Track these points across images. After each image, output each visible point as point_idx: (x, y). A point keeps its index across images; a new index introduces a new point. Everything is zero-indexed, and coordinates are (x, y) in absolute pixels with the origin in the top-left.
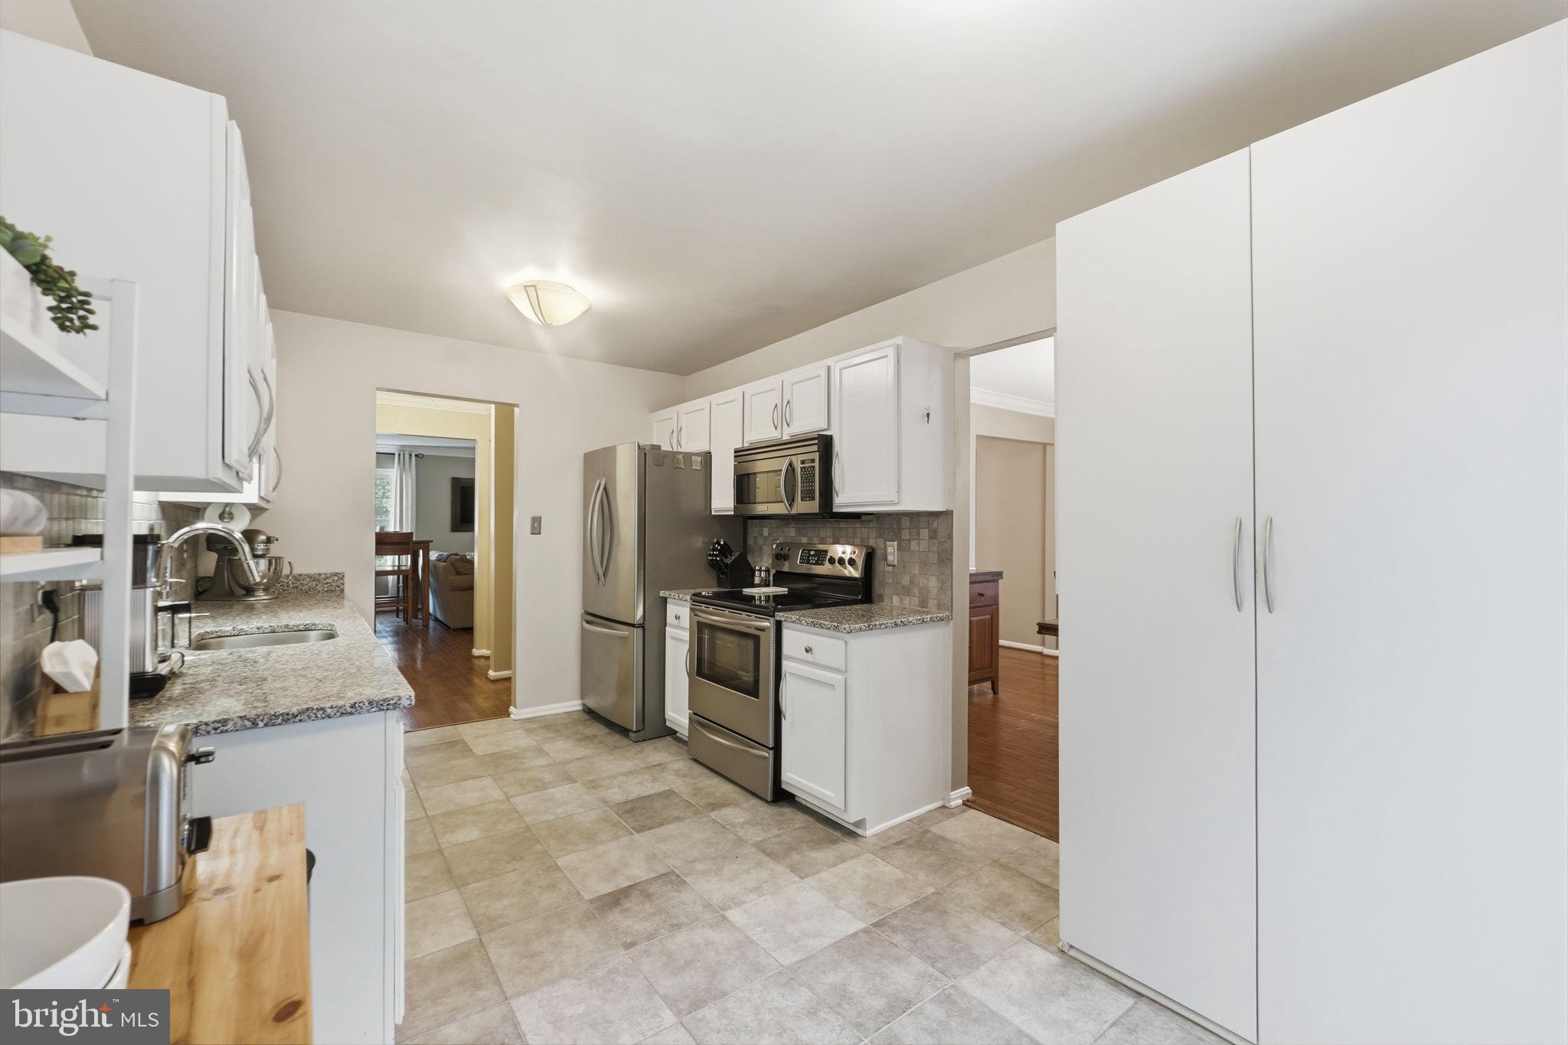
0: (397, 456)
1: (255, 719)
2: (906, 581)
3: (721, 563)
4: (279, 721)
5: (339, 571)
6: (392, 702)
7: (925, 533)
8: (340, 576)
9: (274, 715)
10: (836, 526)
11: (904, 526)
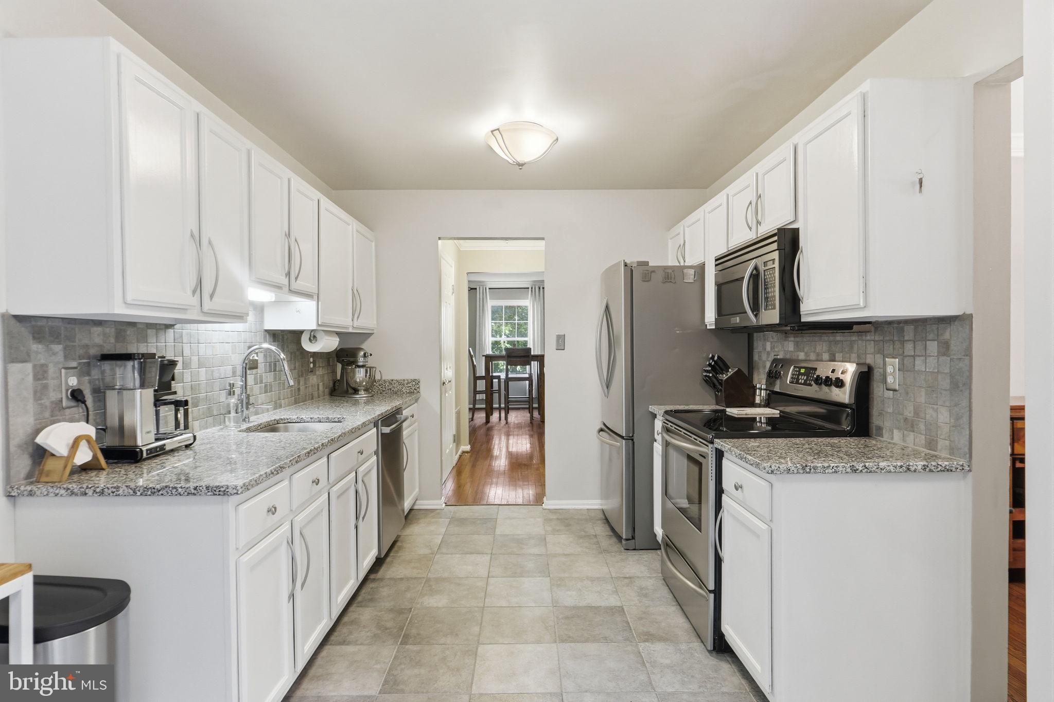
0: (530, 289)
1: (135, 489)
2: (909, 412)
3: (714, 380)
4: (149, 493)
5: (416, 378)
6: (222, 489)
7: (933, 347)
8: (417, 382)
9: (146, 488)
10: (831, 338)
11: (906, 338)
